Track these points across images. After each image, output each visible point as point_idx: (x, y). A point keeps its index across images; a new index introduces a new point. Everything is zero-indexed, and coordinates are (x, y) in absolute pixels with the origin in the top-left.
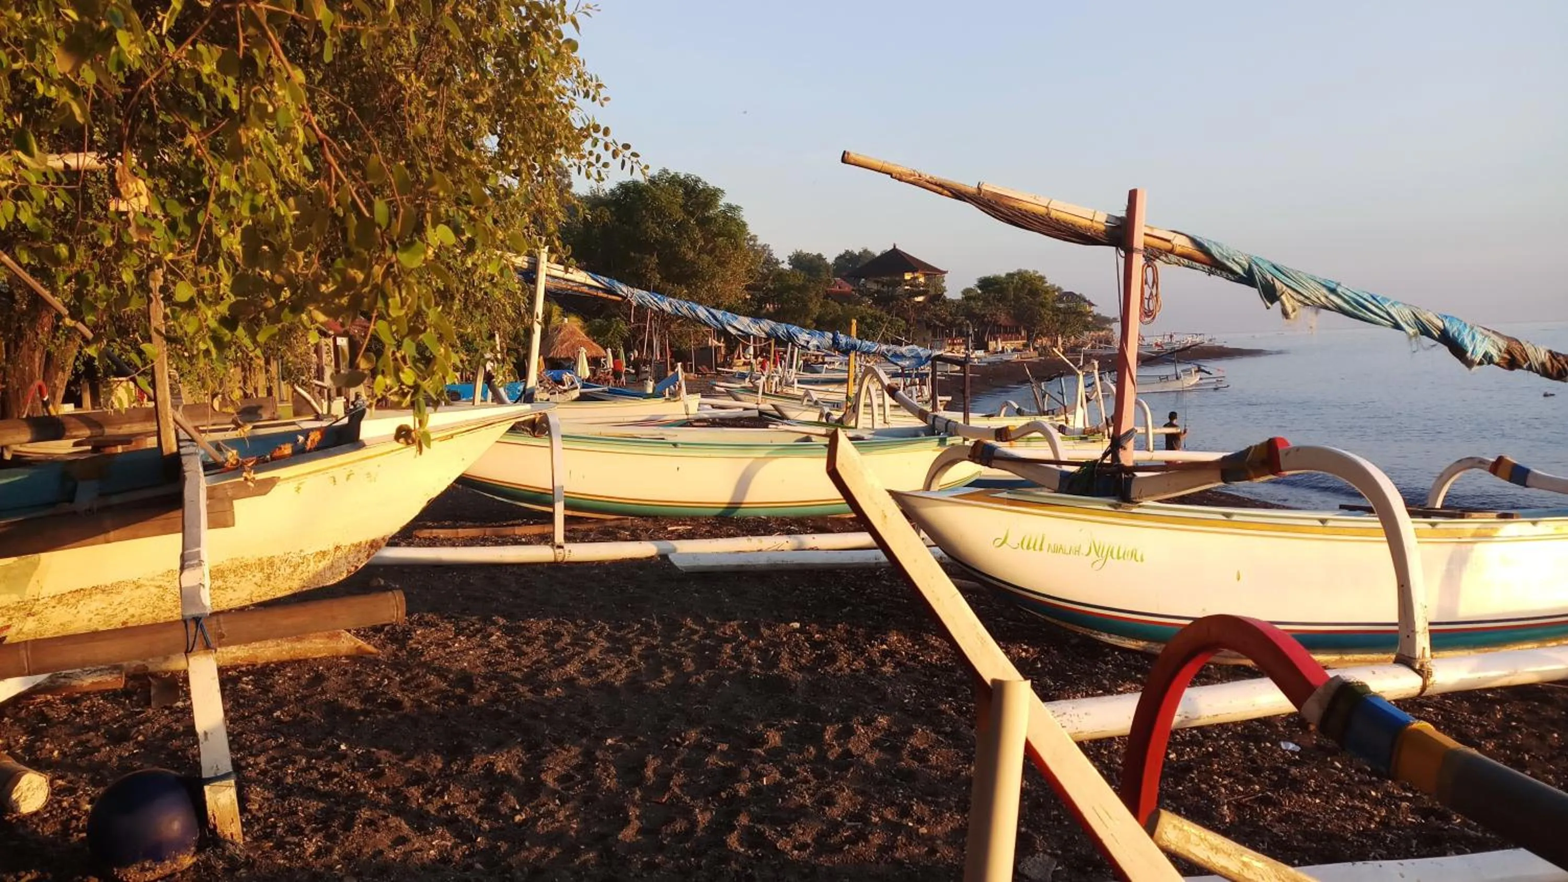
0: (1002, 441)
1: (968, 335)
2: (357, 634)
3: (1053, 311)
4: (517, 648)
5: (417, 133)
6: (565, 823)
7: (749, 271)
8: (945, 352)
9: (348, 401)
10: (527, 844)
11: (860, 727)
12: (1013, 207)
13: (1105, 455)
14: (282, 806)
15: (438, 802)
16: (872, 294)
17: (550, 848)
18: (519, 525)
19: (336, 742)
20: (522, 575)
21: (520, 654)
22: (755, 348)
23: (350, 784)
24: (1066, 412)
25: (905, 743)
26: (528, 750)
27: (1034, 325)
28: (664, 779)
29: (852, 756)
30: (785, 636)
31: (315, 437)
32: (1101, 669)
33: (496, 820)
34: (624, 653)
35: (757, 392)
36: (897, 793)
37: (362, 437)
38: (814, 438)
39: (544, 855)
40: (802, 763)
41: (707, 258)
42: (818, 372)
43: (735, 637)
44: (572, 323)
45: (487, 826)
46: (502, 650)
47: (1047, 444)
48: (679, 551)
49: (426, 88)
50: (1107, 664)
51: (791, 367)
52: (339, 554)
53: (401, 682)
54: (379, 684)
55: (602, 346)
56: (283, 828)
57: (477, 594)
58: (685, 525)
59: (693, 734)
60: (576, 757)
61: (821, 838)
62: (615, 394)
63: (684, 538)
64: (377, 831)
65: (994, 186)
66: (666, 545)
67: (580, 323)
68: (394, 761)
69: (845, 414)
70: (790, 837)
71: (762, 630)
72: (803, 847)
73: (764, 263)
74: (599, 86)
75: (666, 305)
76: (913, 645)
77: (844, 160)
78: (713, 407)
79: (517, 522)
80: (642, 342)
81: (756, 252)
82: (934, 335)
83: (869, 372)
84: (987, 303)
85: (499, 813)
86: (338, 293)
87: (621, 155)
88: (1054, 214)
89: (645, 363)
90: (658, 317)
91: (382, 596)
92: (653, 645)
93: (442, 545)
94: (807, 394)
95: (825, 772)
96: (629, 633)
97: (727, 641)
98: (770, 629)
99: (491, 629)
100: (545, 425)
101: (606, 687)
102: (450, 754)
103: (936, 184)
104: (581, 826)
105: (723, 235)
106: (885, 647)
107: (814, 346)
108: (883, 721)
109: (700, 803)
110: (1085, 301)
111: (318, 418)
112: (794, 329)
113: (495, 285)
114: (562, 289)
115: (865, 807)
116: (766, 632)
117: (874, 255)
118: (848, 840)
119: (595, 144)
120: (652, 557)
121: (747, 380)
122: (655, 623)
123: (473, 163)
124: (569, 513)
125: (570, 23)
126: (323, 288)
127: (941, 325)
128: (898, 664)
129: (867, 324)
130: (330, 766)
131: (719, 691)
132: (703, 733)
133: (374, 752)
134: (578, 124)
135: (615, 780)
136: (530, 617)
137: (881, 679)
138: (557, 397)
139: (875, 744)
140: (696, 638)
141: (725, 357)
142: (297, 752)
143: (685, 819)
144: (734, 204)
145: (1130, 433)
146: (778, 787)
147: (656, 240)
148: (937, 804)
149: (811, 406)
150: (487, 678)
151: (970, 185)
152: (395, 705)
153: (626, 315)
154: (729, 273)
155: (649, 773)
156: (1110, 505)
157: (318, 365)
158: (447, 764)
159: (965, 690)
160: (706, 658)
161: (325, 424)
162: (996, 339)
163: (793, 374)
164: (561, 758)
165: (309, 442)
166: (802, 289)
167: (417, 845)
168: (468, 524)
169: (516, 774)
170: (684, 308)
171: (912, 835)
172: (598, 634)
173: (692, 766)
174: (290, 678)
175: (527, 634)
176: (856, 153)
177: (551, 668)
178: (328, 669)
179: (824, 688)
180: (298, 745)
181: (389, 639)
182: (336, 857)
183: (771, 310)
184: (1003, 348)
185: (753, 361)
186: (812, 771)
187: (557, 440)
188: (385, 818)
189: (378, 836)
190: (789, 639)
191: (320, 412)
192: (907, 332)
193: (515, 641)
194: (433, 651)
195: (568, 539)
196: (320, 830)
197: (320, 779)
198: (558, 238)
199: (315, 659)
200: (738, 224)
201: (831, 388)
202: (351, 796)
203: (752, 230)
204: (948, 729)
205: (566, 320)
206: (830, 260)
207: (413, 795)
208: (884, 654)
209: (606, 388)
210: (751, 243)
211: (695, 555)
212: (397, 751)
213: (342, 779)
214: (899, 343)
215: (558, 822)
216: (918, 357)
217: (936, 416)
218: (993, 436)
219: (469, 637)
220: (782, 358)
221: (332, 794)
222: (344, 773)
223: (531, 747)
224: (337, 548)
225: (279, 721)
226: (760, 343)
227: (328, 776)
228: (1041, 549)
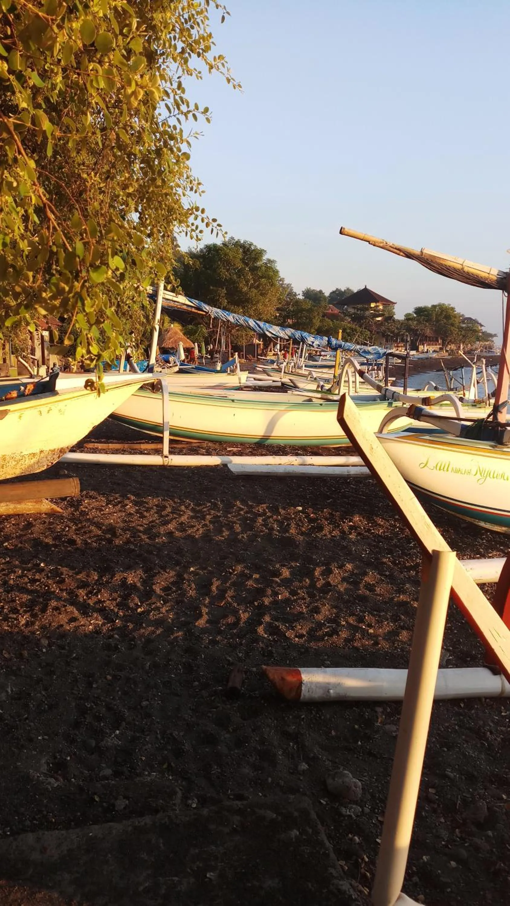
0: (426, 405)
1: (407, 341)
2: (51, 501)
3: (458, 328)
4: (141, 513)
5: (94, 208)
6: (166, 614)
7: (279, 299)
8: (393, 351)
9: (48, 368)
10: (144, 625)
11: (336, 569)
12: (442, 265)
13: (489, 416)
14: (8, 596)
15: (94, 599)
16: (352, 315)
17: (157, 629)
18: (143, 443)
19: (38, 562)
20: (145, 472)
21: (143, 517)
22: (280, 345)
23: (46, 586)
24: (464, 389)
25: (362, 580)
26: (145, 572)
27: (447, 337)
28: (222, 592)
29: (331, 586)
30: (293, 514)
31: (30, 387)
32: (479, 542)
33: (127, 611)
34: (202, 519)
35: (281, 372)
36: (356, 609)
37: (57, 388)
38: (314, 400)
39: (153, 632)
40: (301, 588)
41: (254, 291)
42: (317, 361)
43: (264, 513)
44: (176, 327)
45: (121, 614)
46: (133, 514)
47: (453, 408)
48: (234, 462)
49: (100, 181)
50: (483, 540)
51: (301, 357)
52: (42, 455)
53: (76, 530)
54: (63, 530)
55: (192, 341)
56: (8, 609)
57: (120, 482)
58: (237, 447)
59: (239, 568)
60: (172, 577)
61: (311, 632)
62: (199, 369)
63: (237, 455)
64: (60, 613)
65: (431, 251)
66: (226, 459)
67: (180, 328)
68: (71, 574)
69: (332, 386)
70: (293, 629)
71: (280, 510)
72: (301, 636)
73: (288, 295)
74: (199, 184)
75: (231, 318)
76: (368, 523)
77: (341, 233)
78: (255, 379)
79: (142, 441)
80: (215, 340)
81: (284, 288)
82: (387, 341)
83: (348, 361)
84: (419, 322)
85: (129, 607)
86: (53, 298)
87: (211, 225)
88: (466, 269)
89: (218, 352)
90: (225, 325)
91: (67, 480)
92: (217, 515)
93: (100, 453)
94: (310, 373)
95: (315, 594)
96: (204, 508)
97: (260, 515)
98: (284, 510)
99: (127, 502)
100: (159, 386)
101: (190, 538)
102: (102, 572)
103: (396, 249)
104: (175, 617)
105: (265, 278)
106: (351, 523)
107: (316, 345)
108: (349, 566)
109: (242, 607)
110: (478, 323)
111: (31, 377)
112: (305, 334)
113: (134, 302)
114: (172, 307)
115: (338, 616)
116: (282, 512)
117: (352, 292)
118: (327, 634)
119: (196, 219)
120: (218, 465)
121: (275, 364)
122: (219, 503)
123: (125, 228)
124: (172, 438)
125: (185, 143)
126: (44, 295)
127: (391, 335)
128: (359, 534)
129: (347, 333)
130: (35, 575)
131: (254, 544)
132: (245, 567)
133: (59, 569)
134: (186, 207)
135: (194, 591)
136: (149, 496)
137: (349, 542)
138: (166, 370)
139: (344, 579)
140: (242, 512)
141: (263, 350)
142: (16, 567)
143: (233, 616)
144: (272, 259)
145: (505, 404)
146: (287, 601)
147: (226, 279)
148: (380, 616)
149: (312, 381)
150: (124, 530)
151: (416, 249)
152: (72, 542)
153: (206, 323)
154: (267, 300)
155: (214, 588)
156: (491, 446)
157: (32, 347)
158: (100, 577)
159: (398, 551)
160: (248, 525)
161: (36, 380)
162: (423, 344)
163: (302, 362)
164: (165, 577)
165: (27, 391)
166: (310, 311)
167: (82, 623)
168: (115, 441)
169: (139, 585)
170: (242, 320)
171: (364, 633)
172: (187, 507)
173: (238, 585)
174: (13, 524)
175: (147, 506)
176: (348, 228)
177: (160, 525)
178: (35, 520)
179: (315, 546)
180: (17, 562)
181: (70, 504)
182: (37, 627)
183: (291, 323)
184: (427, 350)
185: (279, 353)
186: (307, 593)
187: (166, 396)
188: (65, 606)
189: (61, 616)
190: (296, 516)
191: (33, 373)
192: (371, 338)
193: (140, 509)
194: (94, 513)
195: (171, 453)
196: (28, 611)
197: (29, 582)
198: (173, 275)
199: (28, 514)
200: (274, 271)
201: (325, 370)
202: (45, 593)
203: (282, 275)
204: (387, 573)
205: (172, 325)
206: (327, 294)
207: (81, 594)
208: (351, 528)
209: (194, 366)
210: (281, 282)
211: (242, 465)
212: (72, 568)
213: (41, 583)
214: (366, 344)
215: (162, 613)
216: (378, 353)
217: (387, 389)
218: (421, 402)
219: (114, 506)
220: (296, 352)
221: (36, 591)
222: (42, 580)
223: (146, 570)
224: (42, 452)
225: (6, 548)
226: (284, 342)
227: (33, 581)
228: (447, 470)
